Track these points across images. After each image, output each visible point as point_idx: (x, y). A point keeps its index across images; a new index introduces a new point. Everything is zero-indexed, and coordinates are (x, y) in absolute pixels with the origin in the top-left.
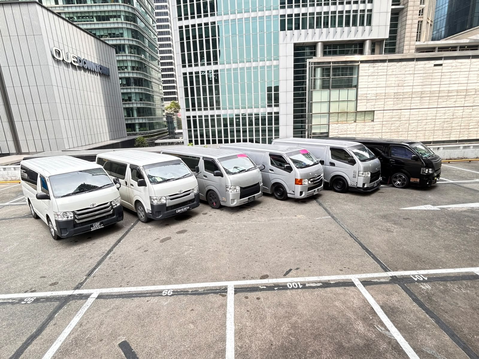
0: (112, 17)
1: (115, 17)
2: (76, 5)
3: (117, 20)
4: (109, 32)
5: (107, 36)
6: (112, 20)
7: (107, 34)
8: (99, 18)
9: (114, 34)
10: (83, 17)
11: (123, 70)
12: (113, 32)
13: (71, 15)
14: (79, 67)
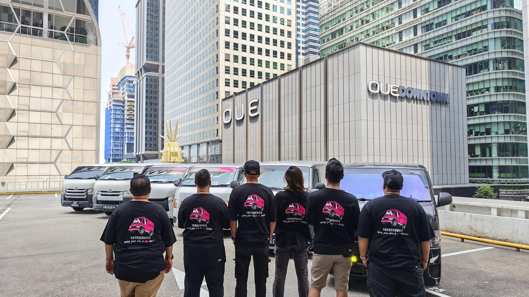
0: (474, 30)
1: (479, 28)
2: (435, 29)
3: (481, 32)
4: (469, 49)
5: (466, 55)
6: (474, 34)
7: (466, 52)
8: (459, 37)
9: (476, 50)
10: (440, 41)
11: (482, 93)
12: (475, 47)
13: (428, 43)
14: (401, 98)
